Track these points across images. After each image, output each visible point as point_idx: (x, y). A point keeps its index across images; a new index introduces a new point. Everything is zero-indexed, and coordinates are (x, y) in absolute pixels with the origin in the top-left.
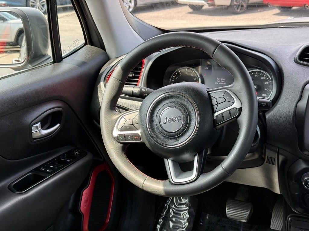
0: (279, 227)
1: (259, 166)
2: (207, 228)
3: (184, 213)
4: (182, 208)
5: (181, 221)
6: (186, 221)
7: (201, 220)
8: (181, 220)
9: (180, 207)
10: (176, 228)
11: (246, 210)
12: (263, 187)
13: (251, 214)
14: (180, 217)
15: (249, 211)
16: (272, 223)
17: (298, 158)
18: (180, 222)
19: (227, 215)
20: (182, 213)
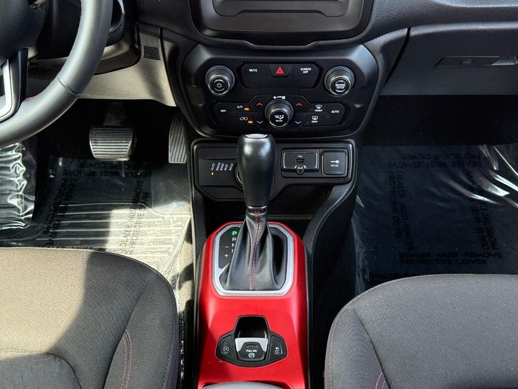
0: (182, 159)
1: (133, 65)
2: (63, 182)
3: (15, 164)
4: (9, 156)
5: (12, 179)
6: (21, 177)
7: (50, 170)
8: (11, 177)
9: (4, 155)
10: (5, 194)
11: (125, 140)
12: (147, 98)
13: (134, 146)
14: (8, 173)
15: (130, 142)
16: (170, 154)
17: (196, 43)
18: (11, 181)
19: (94, 155)
20: (11, 165)
